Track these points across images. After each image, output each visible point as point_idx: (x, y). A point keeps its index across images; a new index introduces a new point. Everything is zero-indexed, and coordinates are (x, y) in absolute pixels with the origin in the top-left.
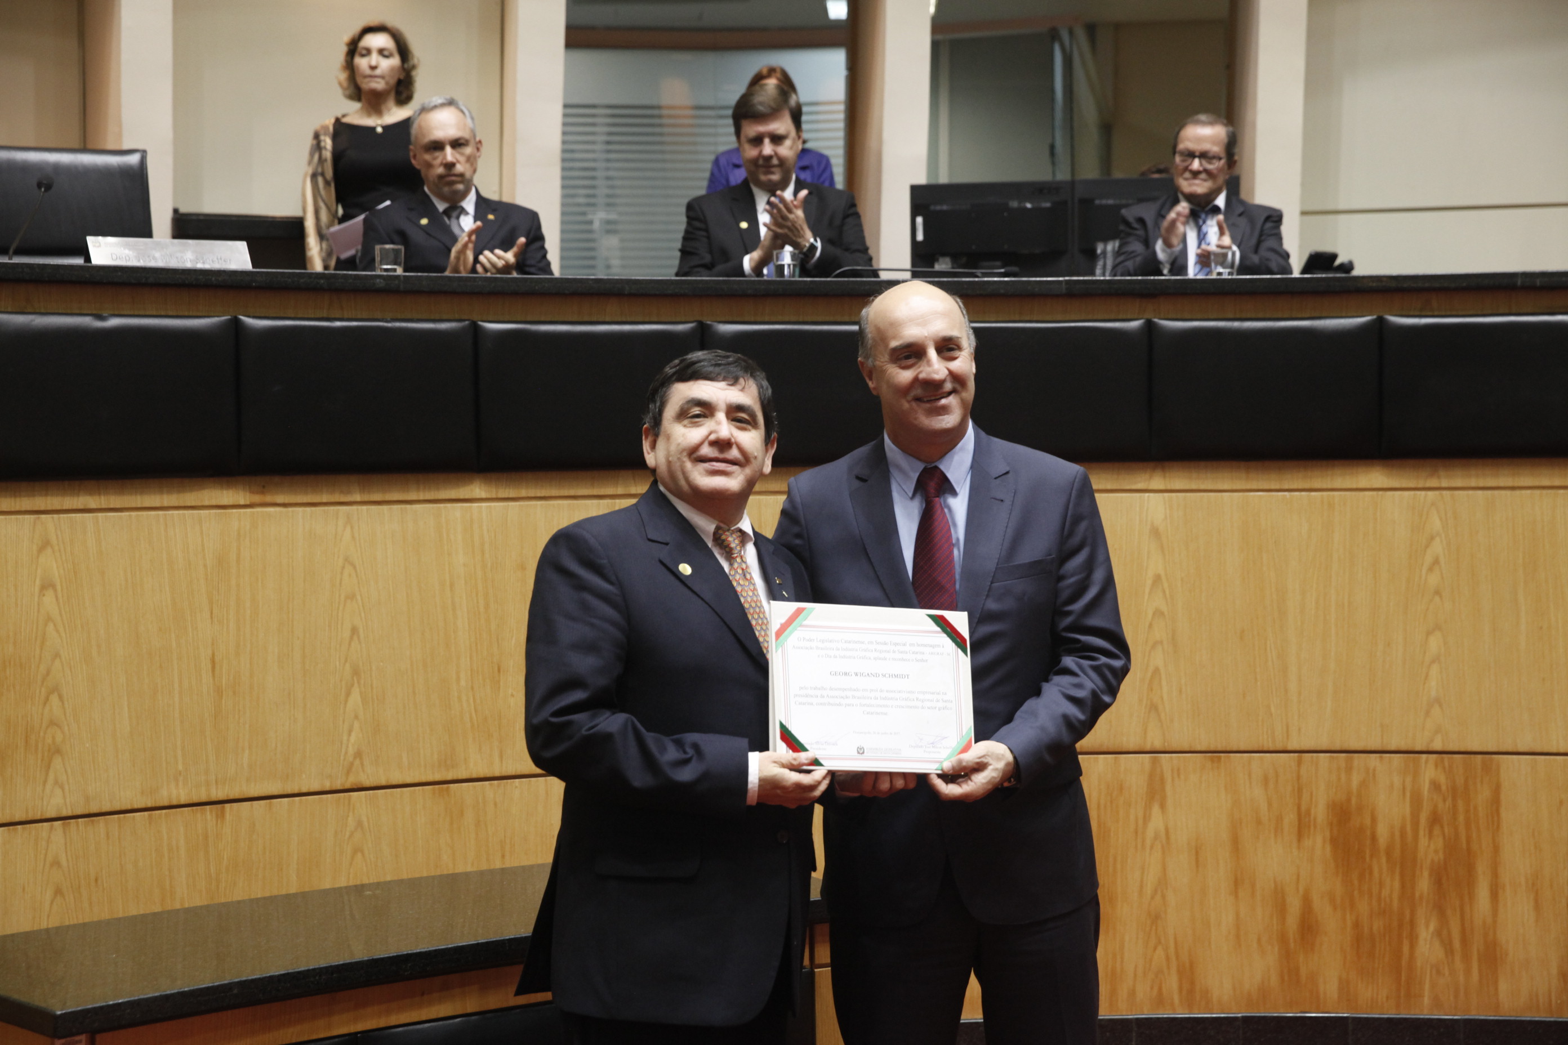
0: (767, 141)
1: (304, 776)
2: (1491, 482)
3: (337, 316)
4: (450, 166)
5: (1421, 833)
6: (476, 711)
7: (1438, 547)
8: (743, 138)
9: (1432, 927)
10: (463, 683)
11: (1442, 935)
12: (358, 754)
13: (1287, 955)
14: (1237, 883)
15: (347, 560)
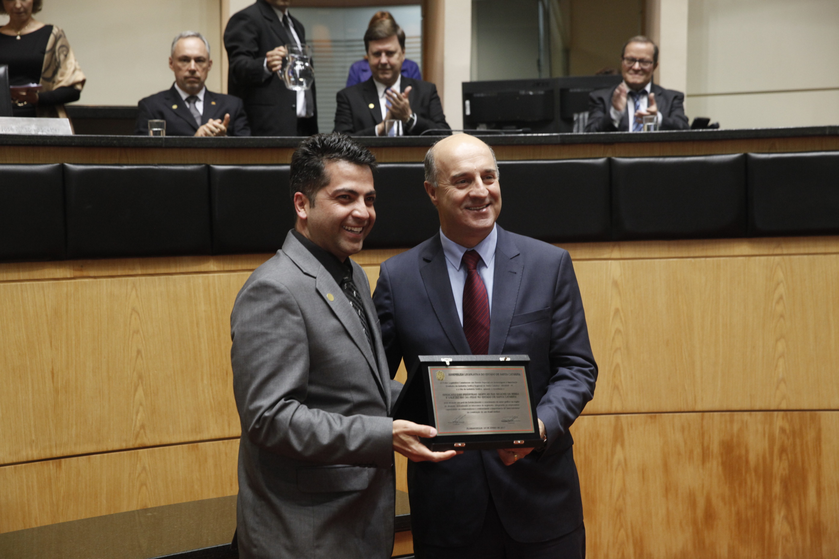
1: (110, 440)
2: (812, 250)
3: (125, 163)
4: (192, 72)
5: (775, 458)
6: (213, 398)
7: (781, 290)
9: (782, 514)
10: (205, 382)
11: (788, 519)
12: (143, 427)
13: (697, 532)
14: (667, 490)
15: (133, 309)
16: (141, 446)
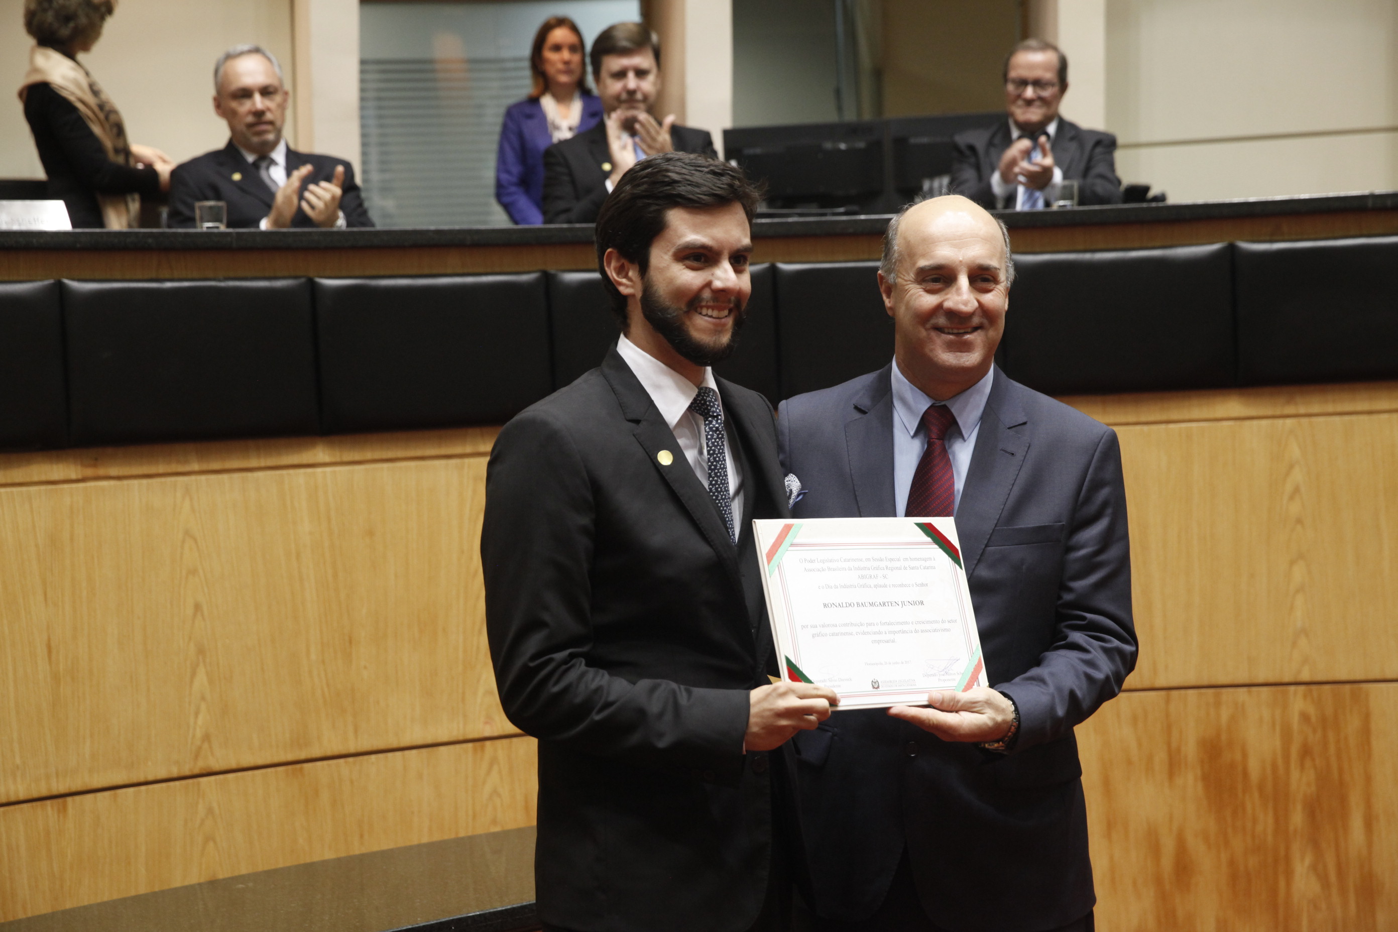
0: (631, 75)
1: (150, 763)
2: (1348, 407)
4: (259, 114)
5: (1293, 765)
6: (328, 685)
7: (1298, 476)
8: (604, 74)
9: (1308, 860)
10: (313, 657)
11: (1318, 869)
12: (207, 737)
13: (1163, 897)
14: (1109, 826)
15: (187, 533)
16: (204, 772)
